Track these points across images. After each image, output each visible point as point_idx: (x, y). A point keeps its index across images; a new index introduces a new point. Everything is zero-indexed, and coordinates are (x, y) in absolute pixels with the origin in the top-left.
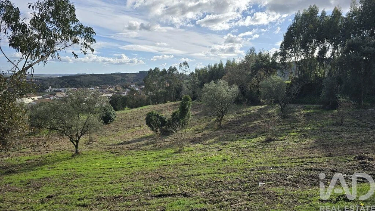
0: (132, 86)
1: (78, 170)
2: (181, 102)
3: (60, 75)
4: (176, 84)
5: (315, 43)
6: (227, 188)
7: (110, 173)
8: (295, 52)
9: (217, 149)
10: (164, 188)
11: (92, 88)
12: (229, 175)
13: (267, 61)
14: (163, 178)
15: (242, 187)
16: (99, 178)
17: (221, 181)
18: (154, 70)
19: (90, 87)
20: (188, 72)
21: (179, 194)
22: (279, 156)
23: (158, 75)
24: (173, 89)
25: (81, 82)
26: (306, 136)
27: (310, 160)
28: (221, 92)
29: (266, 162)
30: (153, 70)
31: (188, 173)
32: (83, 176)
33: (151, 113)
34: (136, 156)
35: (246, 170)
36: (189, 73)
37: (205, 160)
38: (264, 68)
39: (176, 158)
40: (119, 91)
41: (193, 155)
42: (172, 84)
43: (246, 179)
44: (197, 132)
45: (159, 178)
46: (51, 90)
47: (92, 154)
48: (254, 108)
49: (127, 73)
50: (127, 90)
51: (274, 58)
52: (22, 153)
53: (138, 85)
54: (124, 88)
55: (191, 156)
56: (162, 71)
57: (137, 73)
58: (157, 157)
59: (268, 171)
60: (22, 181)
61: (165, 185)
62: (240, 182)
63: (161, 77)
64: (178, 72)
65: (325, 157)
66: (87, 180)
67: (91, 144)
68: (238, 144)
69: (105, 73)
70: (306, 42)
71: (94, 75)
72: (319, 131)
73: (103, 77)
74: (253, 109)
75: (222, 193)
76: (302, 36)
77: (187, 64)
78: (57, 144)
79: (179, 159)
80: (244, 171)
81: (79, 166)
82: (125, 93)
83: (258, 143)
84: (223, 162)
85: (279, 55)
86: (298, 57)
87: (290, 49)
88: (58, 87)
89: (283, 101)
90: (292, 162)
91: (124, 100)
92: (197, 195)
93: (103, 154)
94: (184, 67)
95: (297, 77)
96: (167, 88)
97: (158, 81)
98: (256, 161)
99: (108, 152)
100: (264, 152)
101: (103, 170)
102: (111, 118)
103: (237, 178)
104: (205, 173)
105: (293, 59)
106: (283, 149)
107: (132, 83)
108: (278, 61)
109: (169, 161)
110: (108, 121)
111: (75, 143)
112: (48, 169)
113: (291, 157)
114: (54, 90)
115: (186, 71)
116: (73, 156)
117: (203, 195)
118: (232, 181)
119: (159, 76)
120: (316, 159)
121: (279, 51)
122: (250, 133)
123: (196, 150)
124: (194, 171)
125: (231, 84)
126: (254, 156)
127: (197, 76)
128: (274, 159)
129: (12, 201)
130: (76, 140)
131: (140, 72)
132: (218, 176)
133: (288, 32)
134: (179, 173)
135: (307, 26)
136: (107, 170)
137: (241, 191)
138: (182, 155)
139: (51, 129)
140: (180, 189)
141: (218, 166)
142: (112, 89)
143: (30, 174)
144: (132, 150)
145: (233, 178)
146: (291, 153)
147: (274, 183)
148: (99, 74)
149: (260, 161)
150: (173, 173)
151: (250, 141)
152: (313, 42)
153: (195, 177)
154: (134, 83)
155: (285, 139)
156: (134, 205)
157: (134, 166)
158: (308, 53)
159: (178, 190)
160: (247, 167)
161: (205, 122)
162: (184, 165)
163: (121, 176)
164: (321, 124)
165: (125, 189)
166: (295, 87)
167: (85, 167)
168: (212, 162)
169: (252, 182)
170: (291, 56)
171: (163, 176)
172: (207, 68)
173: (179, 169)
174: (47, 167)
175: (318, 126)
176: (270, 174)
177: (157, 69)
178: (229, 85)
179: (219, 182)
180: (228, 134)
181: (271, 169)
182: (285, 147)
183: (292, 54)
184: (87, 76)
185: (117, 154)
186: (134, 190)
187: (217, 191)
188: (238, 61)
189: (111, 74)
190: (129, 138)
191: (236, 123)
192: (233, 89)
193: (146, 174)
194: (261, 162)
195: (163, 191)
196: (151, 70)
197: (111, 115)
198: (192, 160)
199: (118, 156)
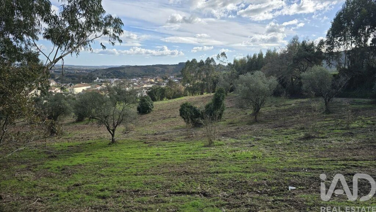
0: (171, 77)
1: (111, 159)
2: (215, 94)
3: (106, 66)
4: (213, 75)
5: (368, 30)
6: (251, 191)
7: (138, 164)
8: (345, 40)
9: (249, 145)
10: (184, 184)
11: (134, 79)
12: (256, 175)
13: (311, 50)
14: (186, 173)
15: (269, 190)
16: (126, 168)
17: (246, 182)
18: (192, 61)
19: (133, 78)
20: (226, 63)
21: (198, 193)
22: (317, 157)
23: (196, 66)
24: (210, 80)
25: (124, 73)
26: (352, 135)
27: (353, 163)
28: (257, 84)
29: (302, 163)
30: (190, 61)
31: (213, 169)
32: (113, 165)
33: (184, 105)
34: (167, 147)
35: (277, 170)
36: (226, 65)
37: (234, 156)
38: (307, 58)
39: (205, 152)
40: (159, 82)
41: (223, 150)
42: (209, 75)
43: (275, 181)
44: (231, 125)
45: (182, 173)
46: (98, 81)
47: (127, 144)
48: (295, 101)
49: (167, 65)
50: (167, 81)
51: (320, 47)
52: (67, 139)
53: (177, 76)
54: (163, 79)
55: (221, 151)
56: (200, 62)
57: (177, 65)
58: (186, 150)
59: (301, 173)
60: (59, 167)
61: (187, 181)
62: (267, 184)
63: (198, 69)
64: (215, 63)
65: (372, 160)
66: (115, 170)
67: (128, 133)
68: (273, 140)
69: (147, 65)
70: (358, 29)
71: (136, 67)
72: (369, 129)
73: (145, 68)
74: (293, 103)
75: (244, 196)
76: (353, 23)
77: (225, 54)
78: (99, 132)
79: (207, 153)
80: (274, 171)
81: (112, 155)
82: (165, 84)
83: (295, 140)
84: (253, 160)
85: (326, 44)
86: (348, 46)
87: (338, 37)
88: (105, 78)
89: (327, 95)
90: (332, 164)
91: (163, 91)
92: (217, 196)
93: (136, 143)
94: (221, 58)
95: (347, 67)
96: (203, 80)
97: (196, 72)
98: (290, 160)
99: (142, 141)
100: (301, 151)
101: (133, 160)
102: (149, 108)
103: (265, 180)
104: (232, 170)
105: (342, 49)
106: (323, 149)
107: (172, 74)
108: (324, 50)
109: (197, 155)
110: (146, 111)
111: (112, 132)
112: (85, 156)
113: (331, 159)
114: (101, 81)
115: (224, 62)
116: (110, 144)
117: (224, 196)
118: (258, 182)
119: (196, 68)
120: (361, 162)
121: (325, 39)
122: (287, 129)
123: (226, 144)
124: (220, 167)
125: (268, 75)
126: (289, 155)
127: (235, 67)
128: (311, 159)
129: (44, 187)
130: (112, 129)
131: (179, 63)
132: (244, 176)
133: (337, 18)
134: (204, 169)
135: (359, 11)
136: (136, 160)
137: (267, 195)
138: (211, 149)
139: (91, 118)
140: (201, 187)
141: (247, 164)
142: (153, 81)
143: (69, 160)
144: (164, 141)
145: (260, 178)
146: (332, 153)
147: (307, 188)
148: (142, 66)
149: (294, 160)
150: (198, 168)
151: (286, 138)
152: (367, 29)
153: (219, 175)
154: (173, 74)
155: (327, 136)
156: (151, 201)
157: (162, 158)
158: (360, 41)
159: (199, 188)
160: (278, 166)
161: (240, 115)
162: (211, 160)
163: (147, 168)
164: (371, 121)
165: (146, 183)
166: (342, 79)
167: (118, 156)
168: (241, 159)
169: (282, 185)
170: (339, 45)
171: (187, 170)
172: (246, 58)
173: (205, 164)
174: (84, 154)
175: (367, 124)
176: (304, 178)
177: (194, 60)
178: (266, 77)
179: (244, 182)
180: (264, 129)
181: (306, 171)
182: (326, 146)
183: (340, 43)
184: (131, 67)
185: (149, 144)
186: (155, 185)
187: (240, 193)
188: (279, 52)
189: (153, 66)
190: (164, 128)
191: (274, 117)
192: (270, 81)
193: (172, 167)
194: (295, 162)
195: (183, 187)
196: (188, 61)
197: (149, 105)
198: (220, 155)
199: (150, 146)
